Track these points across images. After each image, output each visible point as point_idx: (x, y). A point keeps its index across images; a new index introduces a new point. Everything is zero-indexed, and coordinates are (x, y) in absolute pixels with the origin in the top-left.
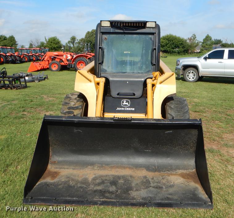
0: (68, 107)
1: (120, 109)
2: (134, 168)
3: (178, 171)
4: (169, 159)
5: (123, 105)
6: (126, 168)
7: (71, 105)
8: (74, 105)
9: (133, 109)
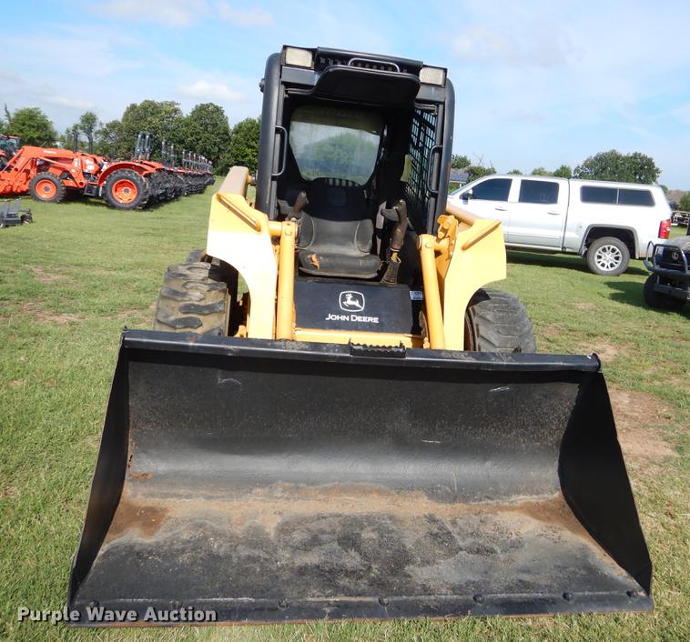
0: (182, 304)
1: (337, 318)
2: (393, 492)
3: (514, 498)
4: (488, 464)
5: (344, 306)
6: (371, 492)
7: (190, 300)
8: (201, 300)
9: (375, 320)
